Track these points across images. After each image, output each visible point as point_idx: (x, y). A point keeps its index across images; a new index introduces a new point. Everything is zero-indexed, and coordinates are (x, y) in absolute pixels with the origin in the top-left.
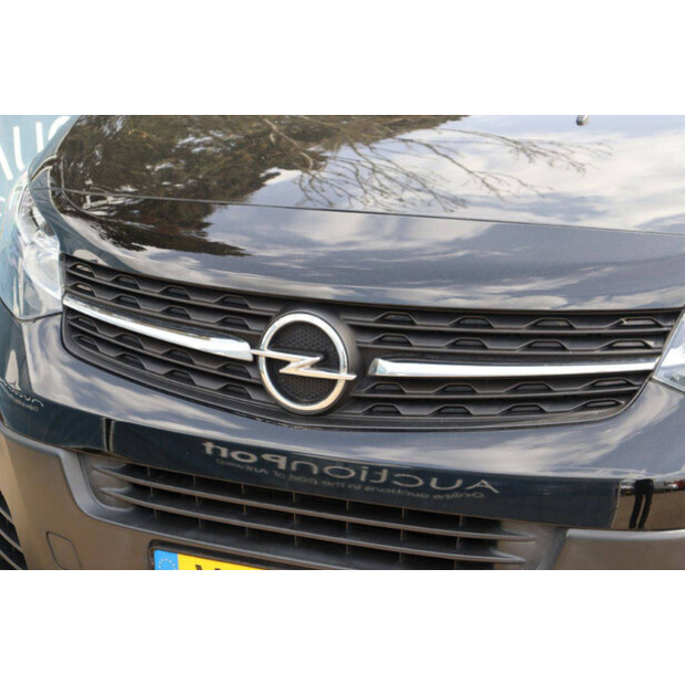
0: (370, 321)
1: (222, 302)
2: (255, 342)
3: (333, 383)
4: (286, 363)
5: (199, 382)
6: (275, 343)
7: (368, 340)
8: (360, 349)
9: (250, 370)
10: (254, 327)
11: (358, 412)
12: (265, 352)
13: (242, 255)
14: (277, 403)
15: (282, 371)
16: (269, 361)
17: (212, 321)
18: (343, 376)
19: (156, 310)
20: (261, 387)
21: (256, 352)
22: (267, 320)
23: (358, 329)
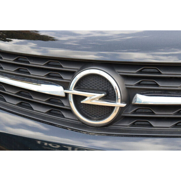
0: (133, 72)
1: (47, 64)
2: (66, 86)
3: (113, 108)
4: (84, 97)
5: (35, 108)
6: (78, 87)
7: (132, 84)
8: (127, 88)
9: (63, 102)
10: (66, 78)
11: (126, 125)
12: (72, 91)
13: (54, 40)
14: (79, 120)
15: (82, 102)
16: (75, 96)
17: (42, 75)
18: (118, 104)
19: (12, 70)
20: (70, 111)
21: (67, 91)
22: (73, 74)
23: (126, 77)
